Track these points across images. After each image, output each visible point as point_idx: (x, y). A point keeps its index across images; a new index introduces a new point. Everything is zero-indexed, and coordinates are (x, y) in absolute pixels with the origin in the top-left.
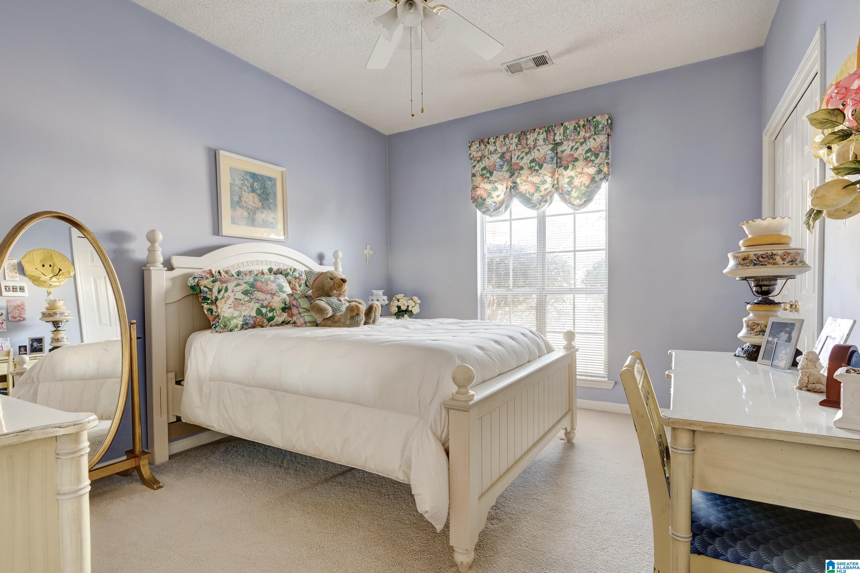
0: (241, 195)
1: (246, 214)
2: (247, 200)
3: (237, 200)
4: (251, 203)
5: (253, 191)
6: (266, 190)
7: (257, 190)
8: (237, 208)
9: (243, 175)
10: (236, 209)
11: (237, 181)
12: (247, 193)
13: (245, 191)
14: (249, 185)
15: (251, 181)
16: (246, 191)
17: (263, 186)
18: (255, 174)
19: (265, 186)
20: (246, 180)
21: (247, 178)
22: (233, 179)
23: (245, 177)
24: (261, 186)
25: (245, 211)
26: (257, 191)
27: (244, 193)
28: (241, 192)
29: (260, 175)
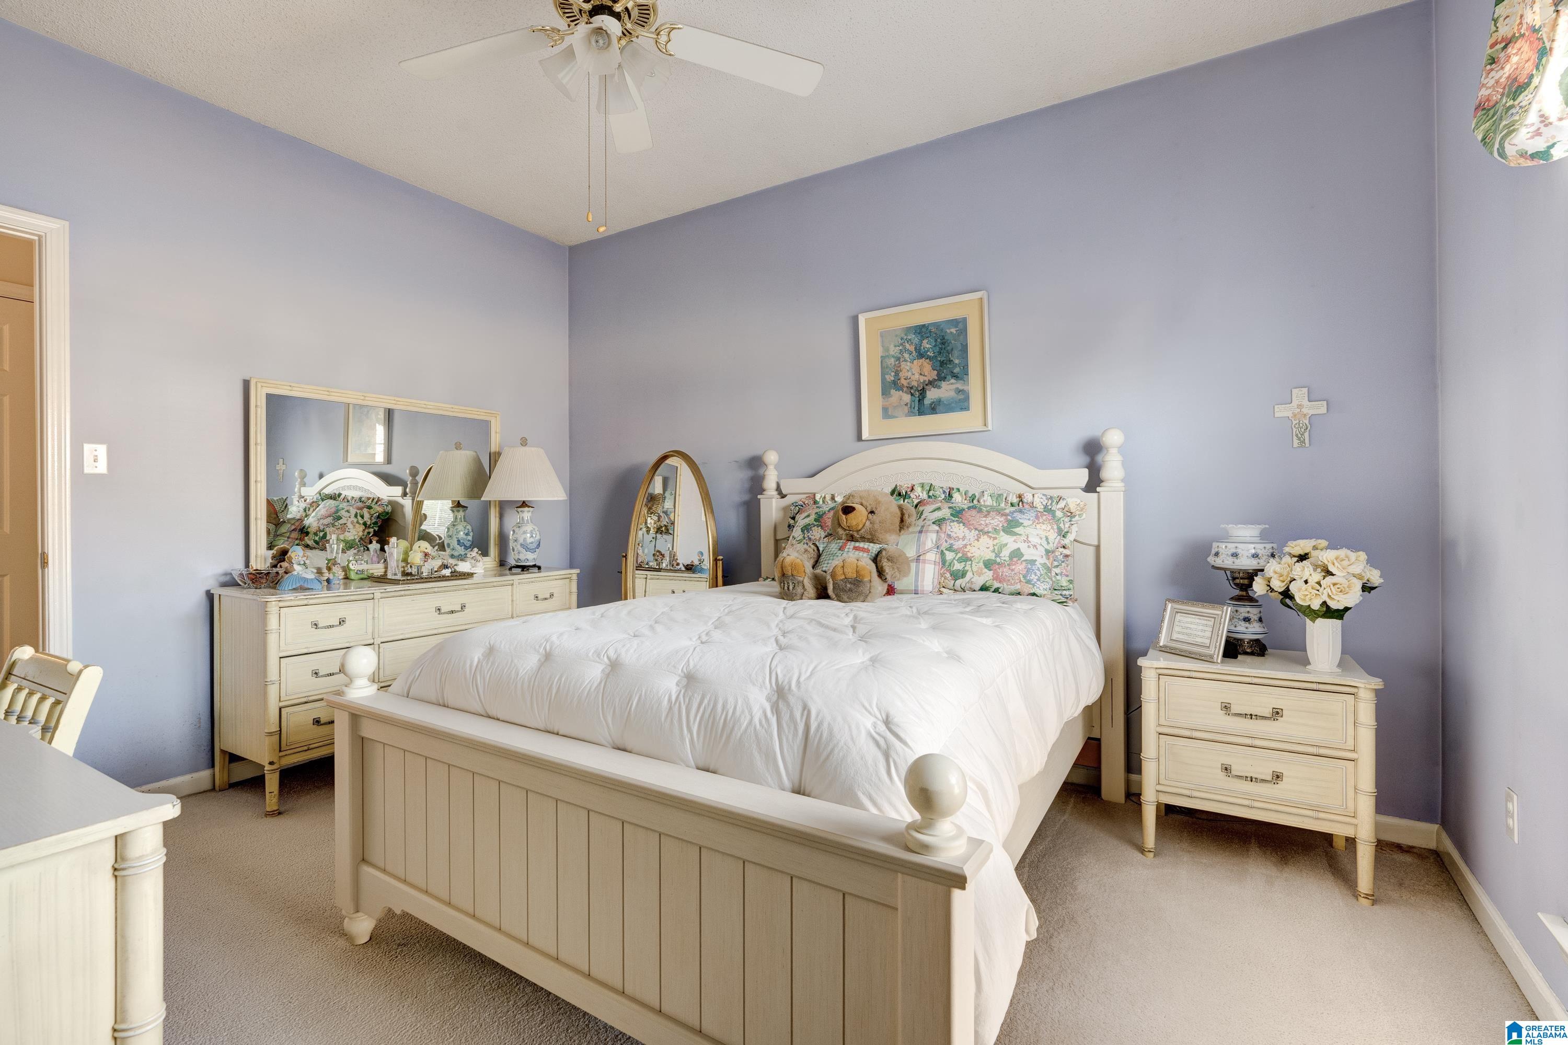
0: (899, 369)
1: (907, 398)
2: (909, 374)
3: (893, 379)
4: (917, 376)
5: (921, 355)
6: (946, 344)
7: (928, 351)
8: (893, 391)
9: (903, 335)
10: (890, 393)
11: (892, 347)
12: (908, 364)
13: (905, 361)
14: (912, 348)
15: (916, 340)
16: (908, 359)
17: (939, 340)
18: (924, 326)
19: (944, 339)
20: (908, 342)
21: (909, 337)
22: (886, 349)
23: (905, 337)
24: (936, 341)
25: (906, 392)
26: (929, 353)
27: (903, 365)
28: (899, 365)
29: (934, 324)
